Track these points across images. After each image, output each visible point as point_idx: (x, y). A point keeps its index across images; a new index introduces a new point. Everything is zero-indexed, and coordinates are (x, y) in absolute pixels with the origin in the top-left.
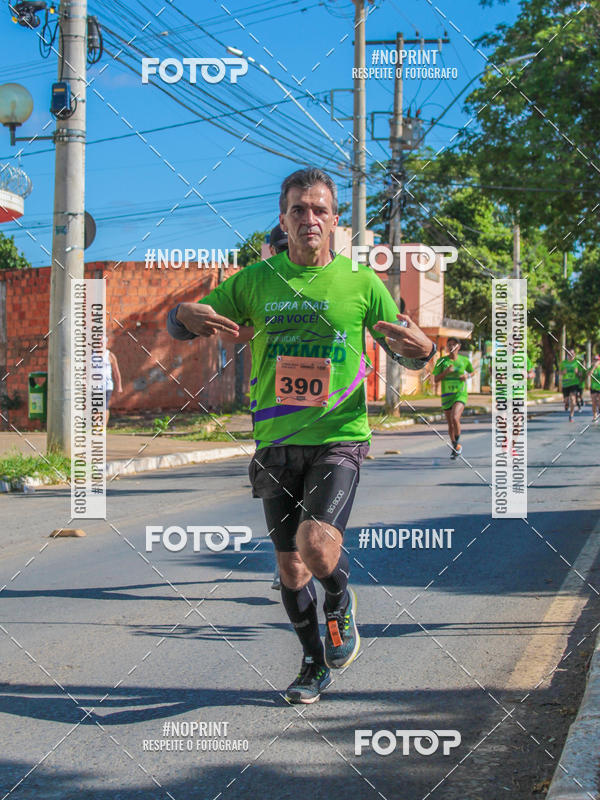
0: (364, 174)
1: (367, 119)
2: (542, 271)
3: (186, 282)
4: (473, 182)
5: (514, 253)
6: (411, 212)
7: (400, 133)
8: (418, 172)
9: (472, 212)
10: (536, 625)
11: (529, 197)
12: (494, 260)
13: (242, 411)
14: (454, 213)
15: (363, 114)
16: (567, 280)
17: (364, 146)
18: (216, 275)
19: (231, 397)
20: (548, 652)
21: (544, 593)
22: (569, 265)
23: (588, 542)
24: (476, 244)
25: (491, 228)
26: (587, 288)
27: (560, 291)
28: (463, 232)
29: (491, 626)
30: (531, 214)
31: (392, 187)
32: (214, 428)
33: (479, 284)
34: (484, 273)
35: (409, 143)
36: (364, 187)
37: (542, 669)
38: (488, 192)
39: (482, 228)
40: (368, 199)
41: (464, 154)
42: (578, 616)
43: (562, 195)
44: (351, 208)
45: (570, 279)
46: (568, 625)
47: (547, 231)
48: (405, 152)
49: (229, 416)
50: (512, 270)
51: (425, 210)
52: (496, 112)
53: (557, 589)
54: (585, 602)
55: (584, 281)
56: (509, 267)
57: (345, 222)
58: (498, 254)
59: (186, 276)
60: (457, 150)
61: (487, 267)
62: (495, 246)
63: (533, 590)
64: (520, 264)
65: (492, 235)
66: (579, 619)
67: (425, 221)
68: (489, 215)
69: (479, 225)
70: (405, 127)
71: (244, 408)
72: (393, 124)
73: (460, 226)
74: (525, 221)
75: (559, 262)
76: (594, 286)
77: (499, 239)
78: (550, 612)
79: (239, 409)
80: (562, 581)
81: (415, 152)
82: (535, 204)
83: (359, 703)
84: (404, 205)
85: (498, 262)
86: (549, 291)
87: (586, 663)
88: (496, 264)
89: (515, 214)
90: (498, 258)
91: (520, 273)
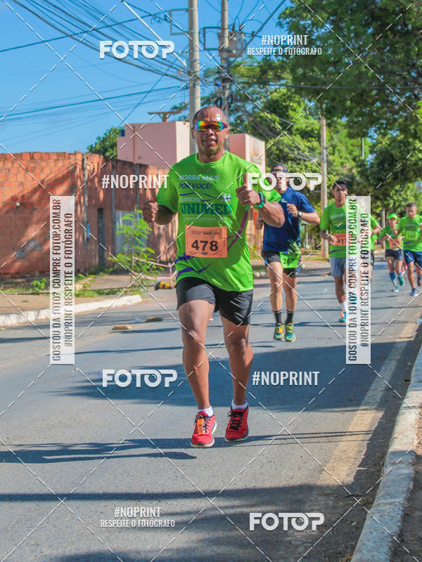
0: (198, 78)
1: (199, 33)
2: (345, 154)
3: (56, 169)
4: (287, 83)
5: (321, 139)
6: (237, 109)
7: (227, 44)
8: (242, 76)
9: (287, 107)
10: (342, 434)
11: (332, 94)
12: (305, 146)
13: (105, 272)
14: (272, 109)
15: (197, 30)
16: (365, 160)
17: (197, 55)
18: (80, 163)
19: (96, 261)
20: (351, 455)
21: (348, 409)
22: (366, 148)
23: (383, 368)
24: (291, 134)
25: (302, 120)
26: (381, 167)
27: (359, 169)
28: (280, 124)
29: (306, 436)
30: (334, 108)
31: (221, 88)
32: (81, 287)
33: (294, 166)
34: (299, 157)
35: (234, 52)
36: (198, 88)
37: (346, 468)
38: (299, 91)
39: (295, 120)
40: (202, 99)
41: (279, 60)
42: (375, 426)
43: (359, 91)
44: (189, 106)
45: (367, 159)
46: (367, 433)
47: (348, 121)
48: (232, 59)
49: (94, 276)
50: (320, 154)
51: (249, 107)
52: (304, 26)
53: (359, 405)
54: (380, 414)
55: (378, 161)
56: (317, 151)
57: (185, 118)
58: (309, 141)
59: (56, 164)
60: (273, 58)
61: (300, 152)
62: (306, 135)
63: (338, 407)
64: (326, 149)
65: (303, 126)
66: (376, 429)
67: (250, 115)
68: (300, 110)
69: (292, 118)
70: (230, 40)
71: (106, 270)
72: (221, 37)
73: (278, 118)
74: (330, 113)
75: (358, 146)
76: (386, 165)
77: (309, 129)
78: (353, 424)
79: (102, 270)
80: (363, 399)
81: (239, 60)
82: (338, 99)
83: (199, 500)
84: (231, 103)
85: (309, 148)
86: (351, 169)
87: (382, 463)
88: (307, 149)
89: (321, 108)
90: (308, 144)
91: (327, 155)
